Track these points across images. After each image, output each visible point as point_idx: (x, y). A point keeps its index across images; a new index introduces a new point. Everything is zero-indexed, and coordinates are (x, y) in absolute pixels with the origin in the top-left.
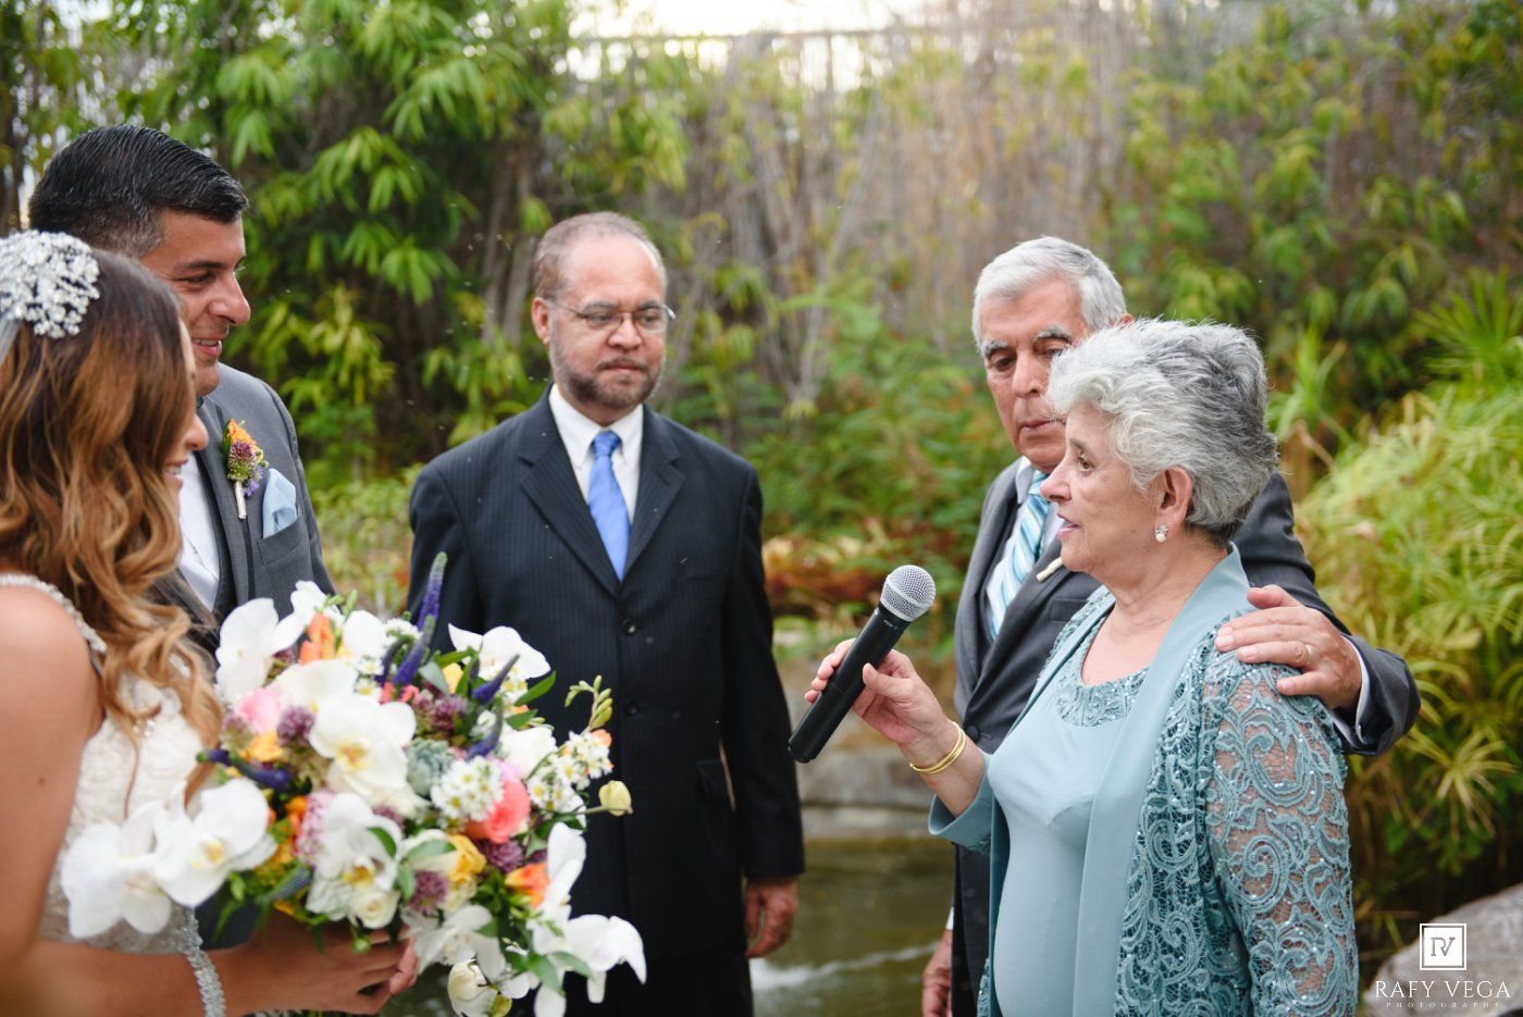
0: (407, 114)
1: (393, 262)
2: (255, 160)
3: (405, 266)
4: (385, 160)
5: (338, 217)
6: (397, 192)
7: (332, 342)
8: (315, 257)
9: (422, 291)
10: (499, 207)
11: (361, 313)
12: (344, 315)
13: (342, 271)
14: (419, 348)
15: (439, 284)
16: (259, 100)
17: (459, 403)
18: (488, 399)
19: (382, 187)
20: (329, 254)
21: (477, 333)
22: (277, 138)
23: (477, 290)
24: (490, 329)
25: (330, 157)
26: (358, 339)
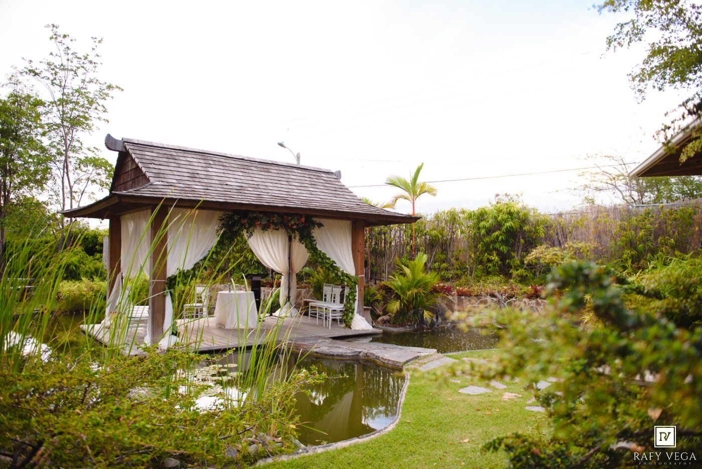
0: (504, 229)
1: (501, 248)
2: (484, 235)
3: (503, 248)
4: (501, 235)
5: (494, 242)
6: (502, 238)
7: (493, 258)
8: (491, 247)
9: (505, 251)
10: (517, 240)
11: (497, 254)
12: (495, 255)
13: (494, 249)
14: (506, 259)
15: (508, 251)
16: (484, 227)
17: (511, 267)
18: (515, 266)
19: (500, 238)
20: (493, 246)
21: (514, 257)
22: (487, 232)
23: (514, 252)
24: (516, 257)
25: (494, 234)
26: (497, 258)
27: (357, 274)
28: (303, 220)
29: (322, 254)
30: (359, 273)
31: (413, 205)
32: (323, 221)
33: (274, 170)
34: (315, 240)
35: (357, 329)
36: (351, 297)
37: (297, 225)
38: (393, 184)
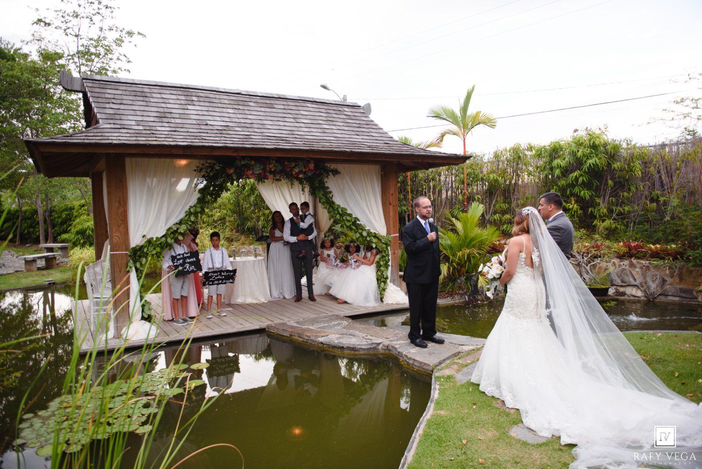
0: (585, 167)
1: (582, 192)
2: (558, 177)
3: (585, 193)
4: (581, 175)
5: (572, 185)
6: (583, 180)
7: (571, 207)
8: (568, 192)
9: (587, 197)
10: (604, 182)
11: (576, 202)
12: (573, 202)
13: (572, 194)
14: (588, 207)
15: (591, 197)
16: (559, 166)
17: (595, 217)
18: (600, 216)
19: (580, 180)
20: (571, 191)
21: (599, 204)
22: (562, 173)
23: (598, 197)
24: (601, 204)
25: (571, 175)
26: (575, 206)
27: (388, 233)
28: (312, 166)
29: (340, 210)
30: (392, 231)
31: (464, 142)
32: (340, 167)
33: (279, 105)
34: (330, 192)
35: (390, 302)
36: (382, 263)
37: (305, 173)
38: (438, 116)
